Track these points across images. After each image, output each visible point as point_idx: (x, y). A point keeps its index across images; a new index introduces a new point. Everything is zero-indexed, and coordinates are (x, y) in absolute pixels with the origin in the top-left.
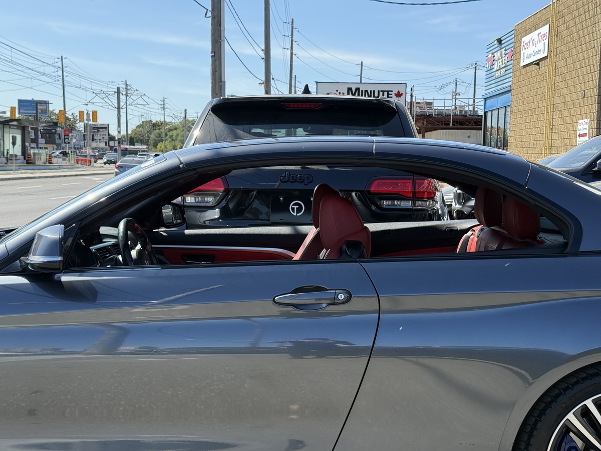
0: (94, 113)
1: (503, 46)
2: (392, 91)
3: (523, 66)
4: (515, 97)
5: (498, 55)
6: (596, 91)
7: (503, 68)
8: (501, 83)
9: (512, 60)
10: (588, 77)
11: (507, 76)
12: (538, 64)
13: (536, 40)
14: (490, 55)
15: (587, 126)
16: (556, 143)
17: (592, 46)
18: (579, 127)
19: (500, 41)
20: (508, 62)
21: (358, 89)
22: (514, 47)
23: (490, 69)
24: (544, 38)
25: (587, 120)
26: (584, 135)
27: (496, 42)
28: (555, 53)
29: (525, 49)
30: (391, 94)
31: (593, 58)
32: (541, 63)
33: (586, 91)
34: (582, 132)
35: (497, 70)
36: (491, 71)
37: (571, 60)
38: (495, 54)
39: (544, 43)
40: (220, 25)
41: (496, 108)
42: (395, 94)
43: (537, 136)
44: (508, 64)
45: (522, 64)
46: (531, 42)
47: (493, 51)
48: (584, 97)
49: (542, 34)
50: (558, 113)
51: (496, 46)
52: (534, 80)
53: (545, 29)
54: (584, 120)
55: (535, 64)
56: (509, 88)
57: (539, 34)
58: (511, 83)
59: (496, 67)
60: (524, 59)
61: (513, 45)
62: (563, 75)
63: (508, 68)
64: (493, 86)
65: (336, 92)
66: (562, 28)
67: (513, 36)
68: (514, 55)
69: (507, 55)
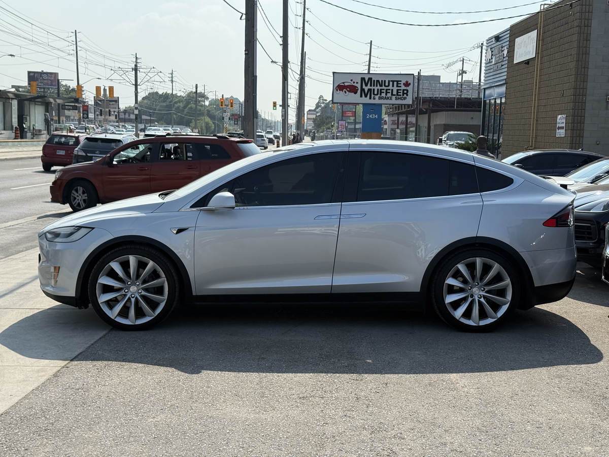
0: (111, 89)
1: (500, 43)
2: (401, 81)
3: (516, 64)
4: (509, 90)
5: (495, 51)
6: (572, 92)
7: (500, 62)
8: (498, 76)
9: (507, 57)
10: (566, 79)
11: (503, 70)
12: (527, 63)
13: (527, 42)
14: (489, 49)
15: (564, 121)
17: (570, 53)
18: (558, 121)
19: (497, 38)
20: (504, 58)
21: (370, 79)
22: (509, 45)
23: (489, 63)
24: (533, 42)
25: (564, 116)
26: (562, 128)
27: (494, 39)
28: (541, 55)
29: (518, 49)
30: (400, 84)
31: (571, 63)
32: (530, 63)
33: (565, 91)
34: (560, 125)
35: (495, 64)
37: (554, 63)
38: (493, 49)
39: (533, 46)
40: (253, 27)
41: (492, 98)
45: (515, 62)
46: (523, 43)
47: (492, 46)
48: (563, 96)
49: (532, 37)
50: (542, 107)
51: (494, 42)
52: (524, 77)
53: (534, 34)
55: (525, 63)
56: (504, 82)
57: (529, 37)
58: (505, 77)
59: (494, 61)
60: (516, 57)
61: (508, 43)
63: (504, 63)
64: (491, 78)
65: (351, 82)
66: (547, 34)
67: (508, 35)
68: (510, 52)
69: (503, 52)
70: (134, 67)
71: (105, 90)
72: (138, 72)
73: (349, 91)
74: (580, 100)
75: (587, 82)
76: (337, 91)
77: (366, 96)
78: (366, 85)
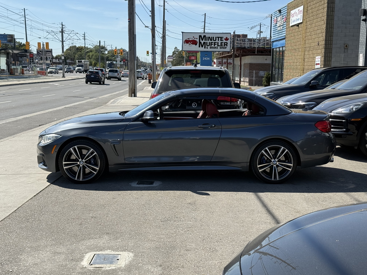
0: (47, 44)
1: (282, 14)
2: (223, 37)
3: (291, 26)
4: (287, 42)
5: (279, 19)
6: (324, 42)
7: (282, 26)
8: (280, 34)
9: (286, 22)
10: (320, 35)
11: (284, 30)
12: (298, 26)
13: (297, 13)
14: (275, 18)
15: (320, 60)
16: (306, 67)
17: (322, 19)
18: (316, 60)
19: (280, 11)
20: (284, 23)
21: (205, 36)
22: (287, 15)
23: (275, 26)
24: (301, 13)
25: (320, 57)
26: (318, 64)
27: (278, 12)
28: (306, 21)
29: (292, 17)
30: (223, 39)
31: (323, 25)
32: (299, 25)
33: (320, 42)
34: (317, 63)
35: (279, 27)
36: (276, 27)
37: (313, 25)
38: (278, 18)
39: (301, 15)
40: (133, 5)
41: (278, 47)
42: (225, 39)
43: (298, 63)
44: (284, 24)
45: (291, 25)
46: (295, 14)
47: (277, 16)
48: (319, 45)
49: (300, 10)
50: (307, 52)
51: (278, 13)
52: (296, 34)
53: (301, 8)
54: (318, 57)
55: (296, 26)
56: (284, 37)
57: (299, 10)
58: (285, 34)
59: (278, 25)
60: (291, 22)
61: (286, 14)
62: (310, 33)
63: (284, 26)
64: (277, 35)
65: (193, 38)
66: (309, 8)
67: (286, 9)
68: (287, 19)
69: (284, 19)
70: (61, 31)
71: (43, 44)
72: (64, 33)
73: (192, 44)
74: (329, 48)
75: (333, 36)
76: (185, 43)
77: (202, 46)
78: (202, 40)
